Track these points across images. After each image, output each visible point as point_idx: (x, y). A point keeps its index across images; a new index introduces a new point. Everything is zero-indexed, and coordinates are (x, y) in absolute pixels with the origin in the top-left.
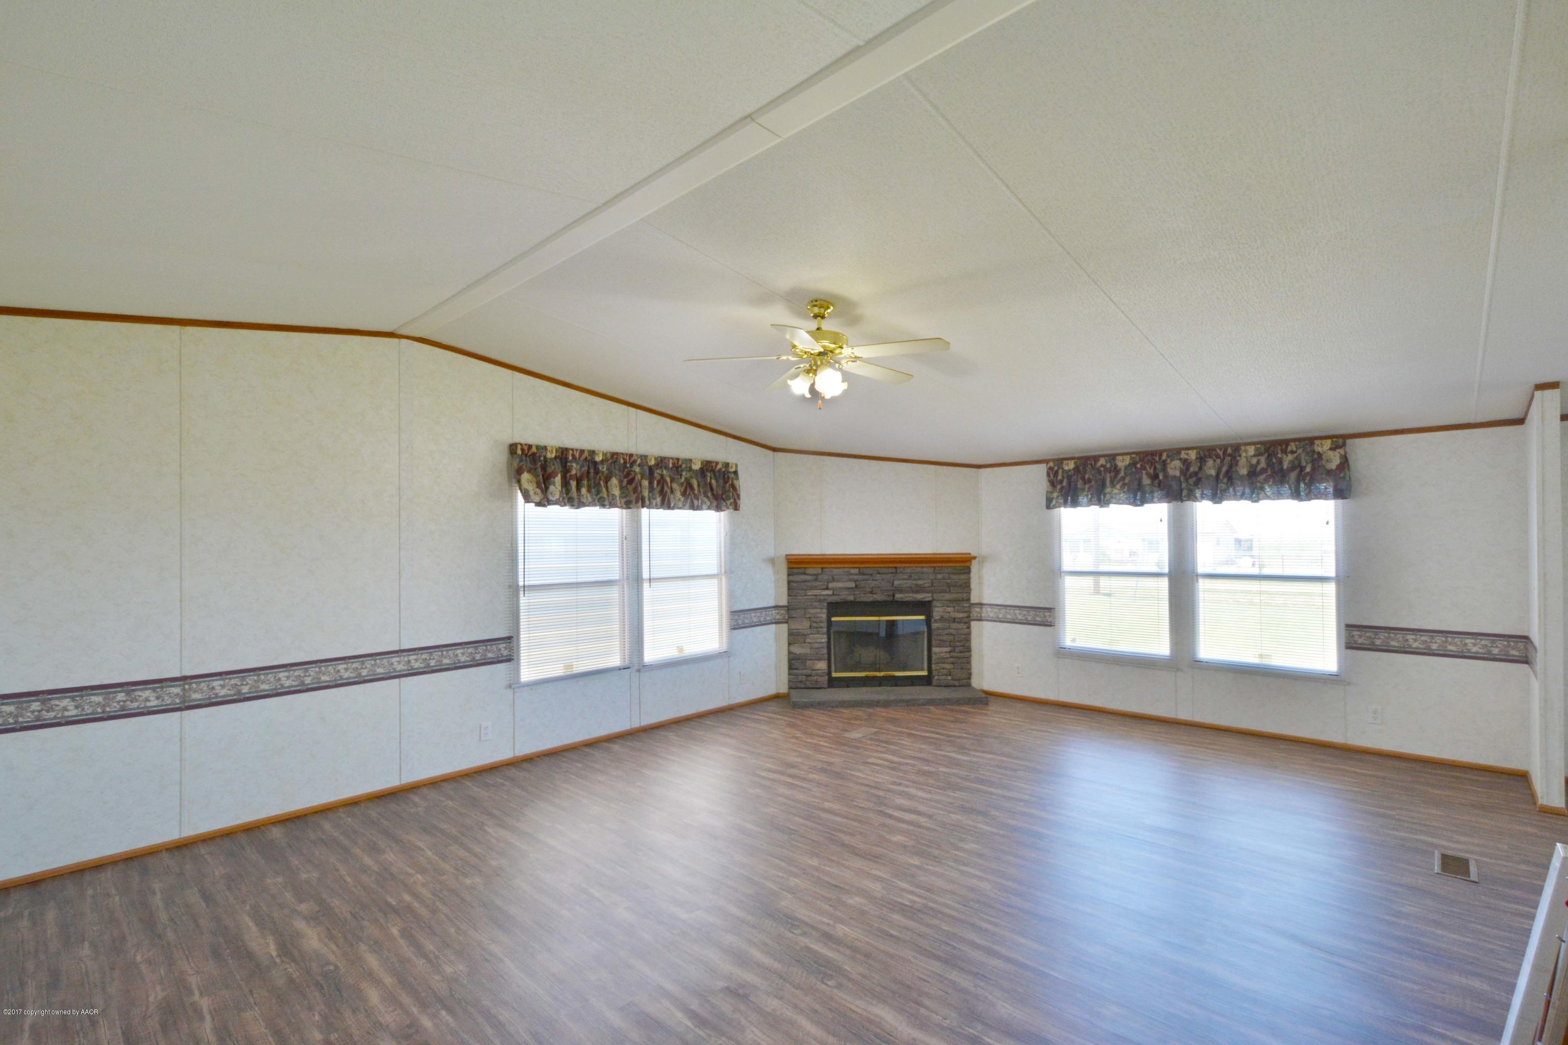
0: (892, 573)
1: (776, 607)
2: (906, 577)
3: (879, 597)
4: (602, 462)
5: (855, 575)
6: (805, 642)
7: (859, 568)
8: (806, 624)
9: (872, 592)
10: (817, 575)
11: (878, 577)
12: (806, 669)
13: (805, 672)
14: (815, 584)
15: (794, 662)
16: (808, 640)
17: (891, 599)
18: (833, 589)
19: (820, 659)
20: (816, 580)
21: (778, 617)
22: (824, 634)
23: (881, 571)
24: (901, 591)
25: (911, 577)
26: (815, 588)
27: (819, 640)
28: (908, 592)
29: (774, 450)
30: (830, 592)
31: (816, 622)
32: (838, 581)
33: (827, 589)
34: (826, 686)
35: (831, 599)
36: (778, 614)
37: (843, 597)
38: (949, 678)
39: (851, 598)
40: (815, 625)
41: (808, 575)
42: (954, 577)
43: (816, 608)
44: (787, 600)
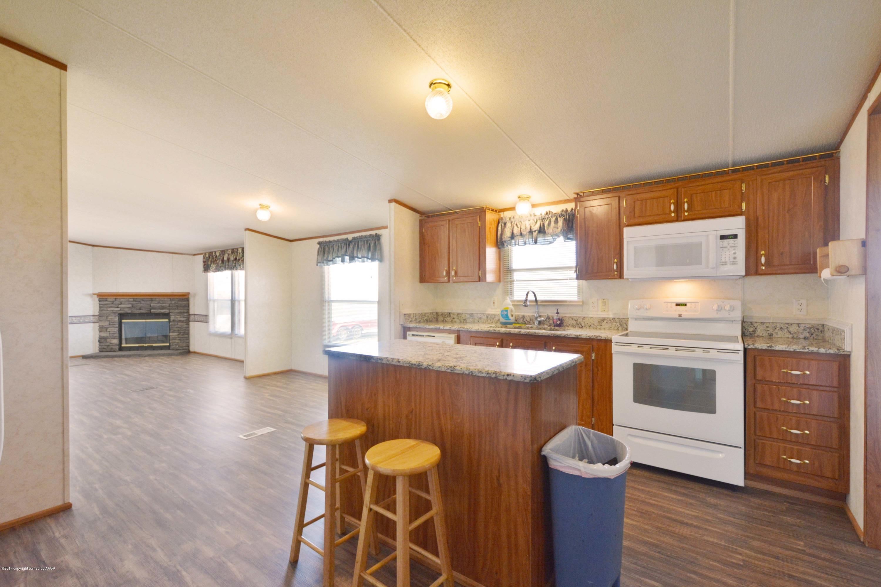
0: (150, 301)
1: (94, 316)
2: (157, 302)
3: (143, 311)
5: (132, 301)
6: (107, 331)
7: (134, 298)
8: (107, 323)
9: (140, 309)
10: (114, 301)
11: (143, 302)
12: (107, 343)
13: (106, 344)
14: (112, 305)
15: (101, 340)
16: (108, 330)
17: (149, 312)
18: (121, 308)
19: (114, 338)
20: (113, 303)
21: (94, 320)
22: (116, 327)
23: (144, 300)
24: (154, 308)
25: (159, 302)
26: (111, 307)
27: (114, 330)
28: (158, 309)
29: (93, 246)
30: (118, 309)
31: (112, 322)
32: (123, 304)
33: (118, 307)
34: (118, 349)
35: (119, 312)
36: (94, 318)
37: (125, 311)
38: (178, 346)
39: (130, 312)
40: (111, 323)
41: (108, 301)
42: (180, 302)
43: (112, 316)
44: (99, 312)
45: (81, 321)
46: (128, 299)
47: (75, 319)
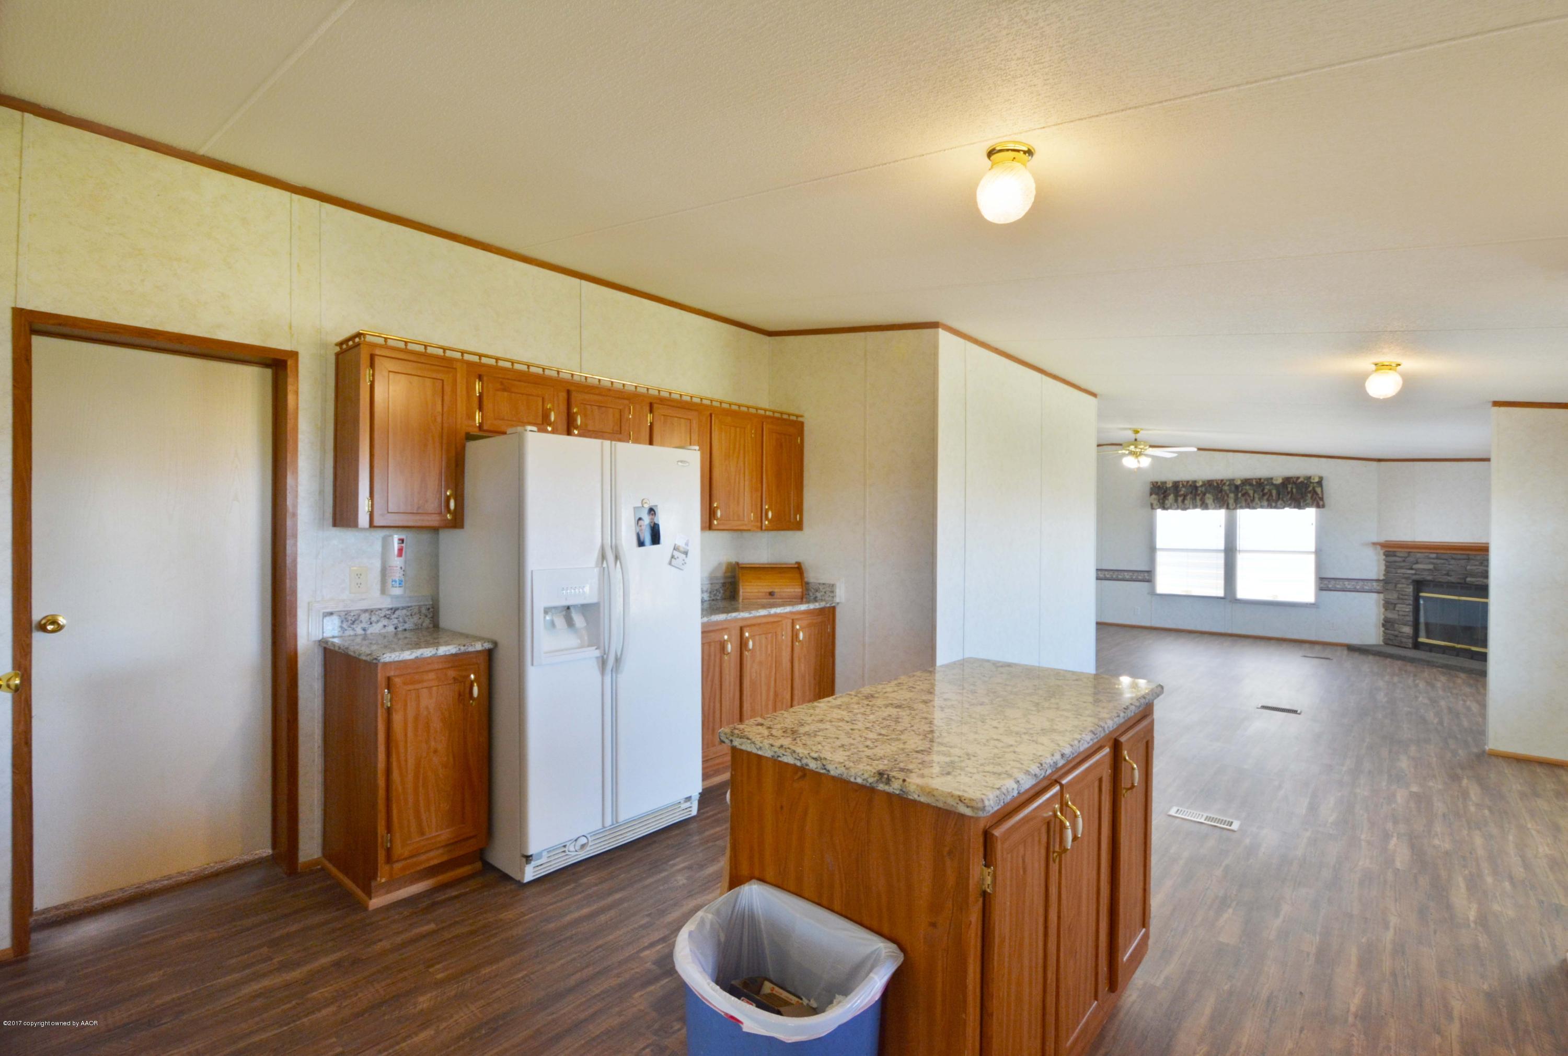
0: (1464, 559)
1: (1378, 580)
2: (1477, 563)
3: (1452, 579)
4: (1201, 486)
5: (1434, 559)
6: (1394, 610)
7: (1437, 553)
8: (1395, 595)
9: (1447, 574)
10: (1406, 557)
11: (1453, 562)
12: (1395, 631)
13: (1392, 632)
14: (1403, 564)
15: (1387, 624)
16: (1397, 609)
17: (1462, 581)
18: (1416, 570)
19: (1405, 625)
20: (1404, 561)
21: (1378, 588)
22: (1409, 605)
23: (1454, 556)
24: (1472, 575)
25: (1482, 563)
26: (1401, 568)
27: (1404, 609)
28: (1479, 577)
29: (1379, 460)
30: (1413, 572)
31: (1402, 595)
32: (1421, 563)
33: (1412, 569)
34: (1410, 646)
35: (1415, 577)
36: (1378, 585)
37: (1424, 576)
39: (1429, 578)
41: (1396, 556)
43: (1403, 584)
44: (1384, 575)
45: (1358, 587)
46: (1426, 554)
47: (1349, 584)
